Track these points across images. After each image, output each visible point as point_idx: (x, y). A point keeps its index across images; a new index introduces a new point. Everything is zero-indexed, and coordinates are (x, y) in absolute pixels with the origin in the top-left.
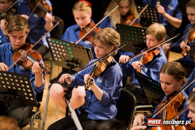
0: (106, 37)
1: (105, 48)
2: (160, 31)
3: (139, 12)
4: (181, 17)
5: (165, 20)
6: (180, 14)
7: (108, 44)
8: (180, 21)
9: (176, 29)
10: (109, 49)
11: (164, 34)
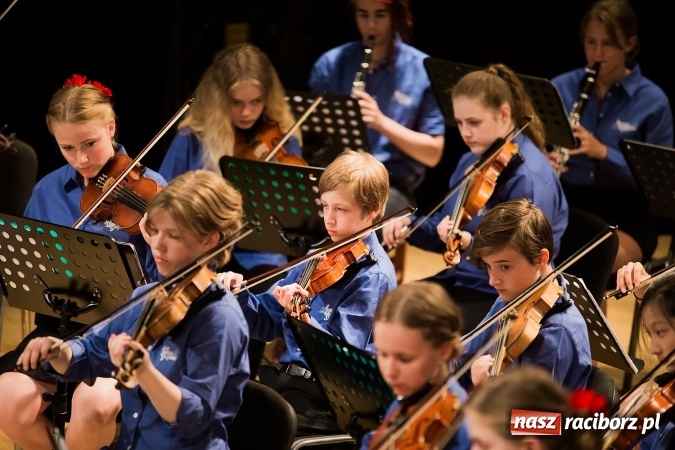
0: (192, 198)
1: (189, 237)
2: (368, 176)
3: (297, 115)
4: (441, 129)
5: (384, 141)
6: (435, 120)
7: (199, 226)
8: (438, 142)
9: (428, 169)
10: (201, 242)
11: (383, 188)
